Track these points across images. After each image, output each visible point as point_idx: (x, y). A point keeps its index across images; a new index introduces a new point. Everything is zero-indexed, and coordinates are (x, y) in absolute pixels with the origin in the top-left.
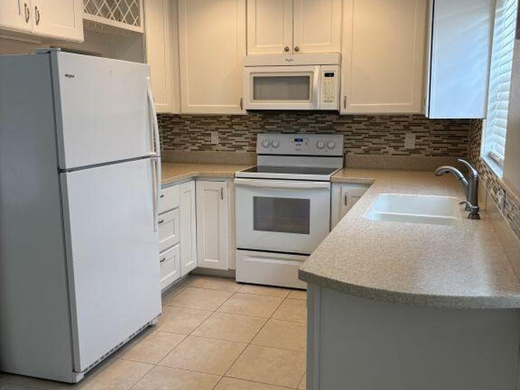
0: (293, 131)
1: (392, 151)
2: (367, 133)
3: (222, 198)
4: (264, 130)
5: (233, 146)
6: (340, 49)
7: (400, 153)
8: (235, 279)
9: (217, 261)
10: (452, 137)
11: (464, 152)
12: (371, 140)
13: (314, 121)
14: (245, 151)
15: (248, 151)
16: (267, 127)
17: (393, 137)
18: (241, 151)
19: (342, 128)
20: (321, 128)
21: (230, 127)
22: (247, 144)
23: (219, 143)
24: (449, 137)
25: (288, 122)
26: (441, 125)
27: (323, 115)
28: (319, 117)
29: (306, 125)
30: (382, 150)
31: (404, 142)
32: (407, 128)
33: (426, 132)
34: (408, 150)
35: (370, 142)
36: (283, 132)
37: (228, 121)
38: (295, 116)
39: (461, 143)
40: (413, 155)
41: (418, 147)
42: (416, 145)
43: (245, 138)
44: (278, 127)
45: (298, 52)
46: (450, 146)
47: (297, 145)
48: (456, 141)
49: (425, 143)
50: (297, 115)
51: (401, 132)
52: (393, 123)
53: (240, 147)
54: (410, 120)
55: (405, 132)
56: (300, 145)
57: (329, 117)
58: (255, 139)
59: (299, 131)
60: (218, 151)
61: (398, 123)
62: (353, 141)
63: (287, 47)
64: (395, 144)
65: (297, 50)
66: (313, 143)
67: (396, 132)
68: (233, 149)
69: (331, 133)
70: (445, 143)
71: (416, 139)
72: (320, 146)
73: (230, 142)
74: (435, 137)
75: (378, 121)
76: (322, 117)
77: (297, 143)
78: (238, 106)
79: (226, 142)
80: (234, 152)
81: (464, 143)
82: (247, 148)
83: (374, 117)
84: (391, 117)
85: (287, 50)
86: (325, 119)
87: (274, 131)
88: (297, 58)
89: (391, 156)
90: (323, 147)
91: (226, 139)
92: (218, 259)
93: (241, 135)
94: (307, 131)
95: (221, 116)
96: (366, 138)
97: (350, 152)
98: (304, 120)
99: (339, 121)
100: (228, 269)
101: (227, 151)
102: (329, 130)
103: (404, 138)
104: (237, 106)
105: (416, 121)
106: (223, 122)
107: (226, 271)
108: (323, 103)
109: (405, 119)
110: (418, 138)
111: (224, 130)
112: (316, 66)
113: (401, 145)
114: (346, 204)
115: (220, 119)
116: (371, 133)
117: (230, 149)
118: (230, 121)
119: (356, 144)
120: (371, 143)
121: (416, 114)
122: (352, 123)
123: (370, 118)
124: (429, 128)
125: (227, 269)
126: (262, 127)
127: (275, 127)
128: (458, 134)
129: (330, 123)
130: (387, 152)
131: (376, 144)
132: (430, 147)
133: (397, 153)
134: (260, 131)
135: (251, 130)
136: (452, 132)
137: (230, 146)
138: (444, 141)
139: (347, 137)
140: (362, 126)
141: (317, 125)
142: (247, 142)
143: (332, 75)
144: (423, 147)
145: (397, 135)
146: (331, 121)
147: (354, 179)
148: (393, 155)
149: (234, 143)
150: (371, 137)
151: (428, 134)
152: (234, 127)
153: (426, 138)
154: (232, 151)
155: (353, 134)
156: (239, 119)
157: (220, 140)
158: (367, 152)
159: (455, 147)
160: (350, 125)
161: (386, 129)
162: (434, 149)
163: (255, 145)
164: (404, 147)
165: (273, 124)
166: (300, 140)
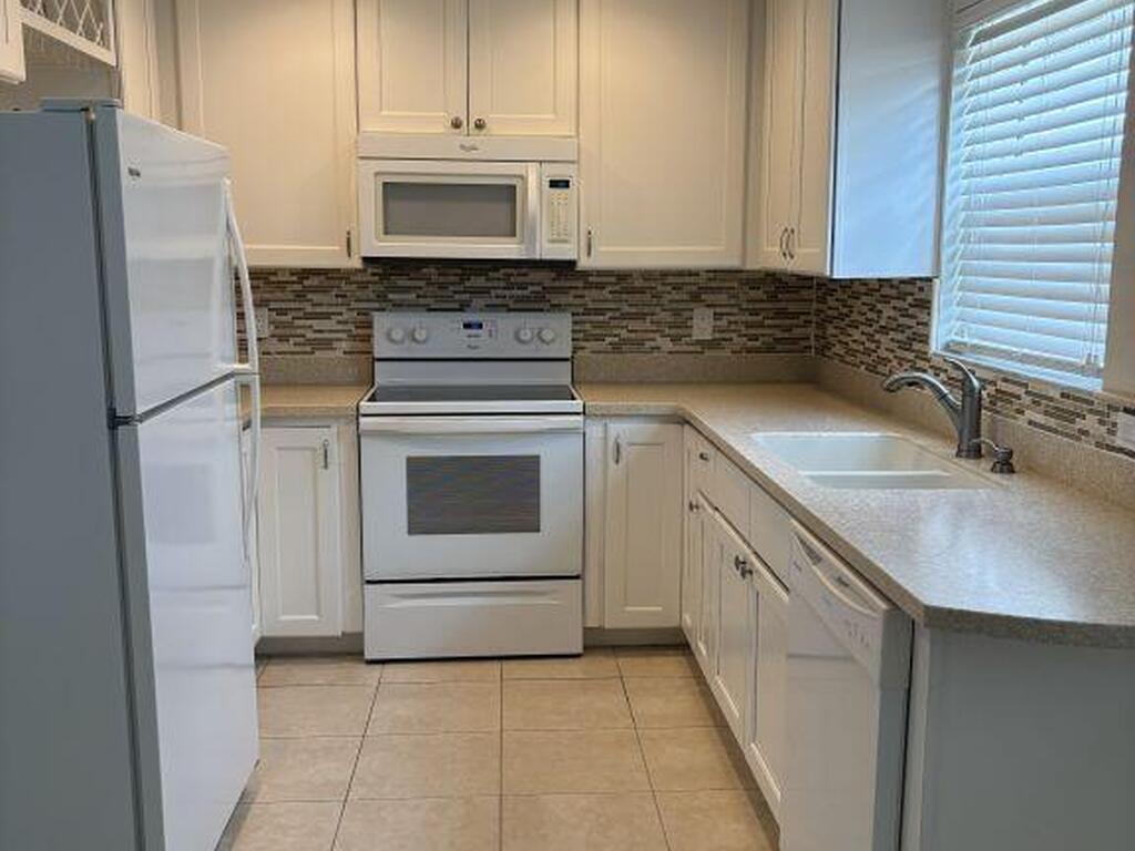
0: (457, 306)
1: (667, 345)
2: (618, 309)
3: (326, 467)
4: (384, 303)
5: (309, 342)
6: (573, 129)
7: (685, 348)
8: (362, 653)
9: (315, 617)
10: (781, 314)
11: (803, 343)
12: (624, 323)
13: (502, 284)
14: (339, 353)
15: (345, 353)
16: (391, 296)
17: (666, 316)
18: (331, 354)
19: (563, 299)
20: (519, 300)
21: (300, 296)
22: (344, 336)
23: (273, 336)
24: (776, 313)
25: (442, 286)
26: (760, 292)
27: (524, 271)
28: (512, 275)
29: (484, 291)
30: (648, 344)
31: (691, 327)
32: (696, 298)
33: (732, 306)
34: (698, 342)
35: (622, 327)
36: (433, 307)
37: (293, 282)
38: (459, 271)
39: (797, 326)
40: (708, 353)
41: (717, 335)
42: (714, 331)
43: (339, 322)
44: (418, 296)
45: (484, 131)
46: (779, 334)
47: (470, 336)
48: (788, 322)
49: (733, 327)
50: (463, 269)
51: (682, 306)
52: (669, 288)
53: (327, 344)
54: (701, 281)
55: (692, 305)
56: (476, 336)
57: (535, 276)
58: (370, 325)
59: (468, 306)
60: (269, 353)
61: (677, 287)
62: (588, 326)
63: (457, 119)
64: (673, 331)
65: (480, 125)
66: (506, 331)
67: (675, 305)
68: (308, 349)
69: (541, 310)
70: (769, 327)
71: (715, 319)
72: (523, 337)
73: (299, 331)
74: (751, 314)
75: (638, 283)
76: (519, 275)
77: (470, 331)
78: (339, 248)
79: (287, 331)
80: (312, 357)
81: (804, 327)
82: (344, 345)
83: (631, 275)
84: (664, 274)
85: (457, 125)
86: (527, 279)
87: (409, 306)
88: (484, 144)
89: (666, 355)
90: (532, 339)
91: (290, 325)
92: (318, 613)
93: (327, 316)
94: (487, 306)
95: (274, 272)
96: (615, 318)
97: (583, 348)
98: (480, 282)
99: (557, 284)
100: (343, 633)
101: (293, 353)
102: (537, 303)
103: (692, 318)
104: (337, 248)
105: (713, 284)
106: (281, 285)
107: (337, 638)
108: (547, 245)
109: (692, 279)
110: (717, 316)
111: (283, 305)
112: (529, 164)
113: (686, 332)
114: (617, 461)
115: (273, 278)
116: (626, 309)
117: (298, 349)
118: (299, 283)
119: (595, 332)
120: (625, 331)
121: (712, 269)
122: (585, 288)
123: (622, 276)
124: (738, 297)
125: (340, 634)
126: (382, 297)
127: (413, 296)
128: (792, 307)
129: (539, 289)
130: (658, 348)
131: (636, 331)
132: (739, 336)
133: (677, 348)
134: (377, 305)
135: (353, 305)
136: (783, 305)
137: (301, 340)
138: (768, 322)
139: (577, 318)
140: (605, 293)
141: (507, 293)
142: (344, 331)
143: (566, 184)
144: (727, 336)
145: (677, 312)
146: (539, 284)
147: (633, 406)
148: (670, 353)
149: (310, 335)
150: (624, 316)
151: (735, 310)
152: (310, 296)
153: (732, 318)
154: (306, 353)
155: (588, 312)
156: (322, 278)
157: (272, 327)
158: (616, 348)
159: (786, 335)
160: (579, 292)
161: (655, 301)
162: (750, 340)
163: (368, 338)
164: (690, 336)
165: (407, 290)
166: (475, 324)
